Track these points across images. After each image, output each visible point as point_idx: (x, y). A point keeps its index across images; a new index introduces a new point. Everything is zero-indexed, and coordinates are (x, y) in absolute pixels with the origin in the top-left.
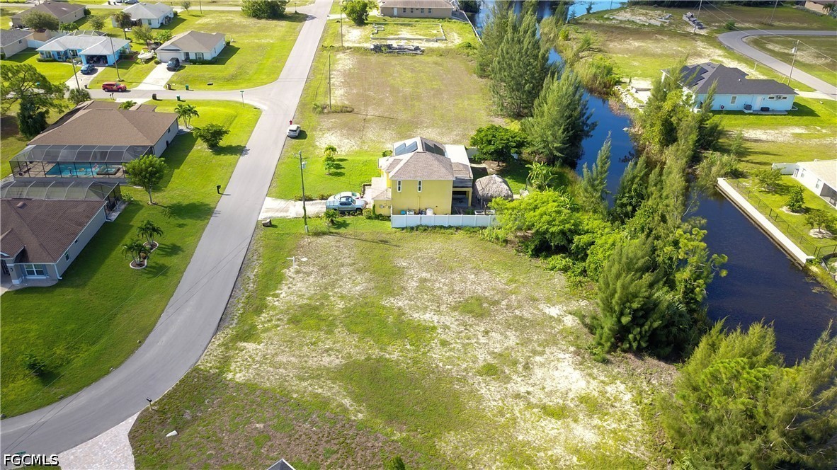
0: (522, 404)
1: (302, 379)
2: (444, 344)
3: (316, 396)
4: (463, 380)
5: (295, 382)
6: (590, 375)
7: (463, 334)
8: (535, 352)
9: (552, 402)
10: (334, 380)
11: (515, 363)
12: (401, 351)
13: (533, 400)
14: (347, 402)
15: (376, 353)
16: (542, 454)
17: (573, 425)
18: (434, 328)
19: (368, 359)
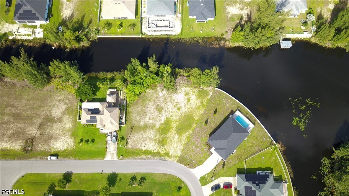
0: (186, 105)
1: (181, 142)
2: (171, 116)
3: (186, 139)
4: (181, 114)
5: (182, 143)
6: (180, 93)
7: (169, 113)
8: (174, 101)
9: (186, 101)
10: (181, 136)
11: (177, 105)
12: (174, 124)
13: (186, 103)
14: (187, 133)
15: (174, 129)
16: (198, 104)
17: (191, 98)
18: (167, 118)
19: (176, 130)
